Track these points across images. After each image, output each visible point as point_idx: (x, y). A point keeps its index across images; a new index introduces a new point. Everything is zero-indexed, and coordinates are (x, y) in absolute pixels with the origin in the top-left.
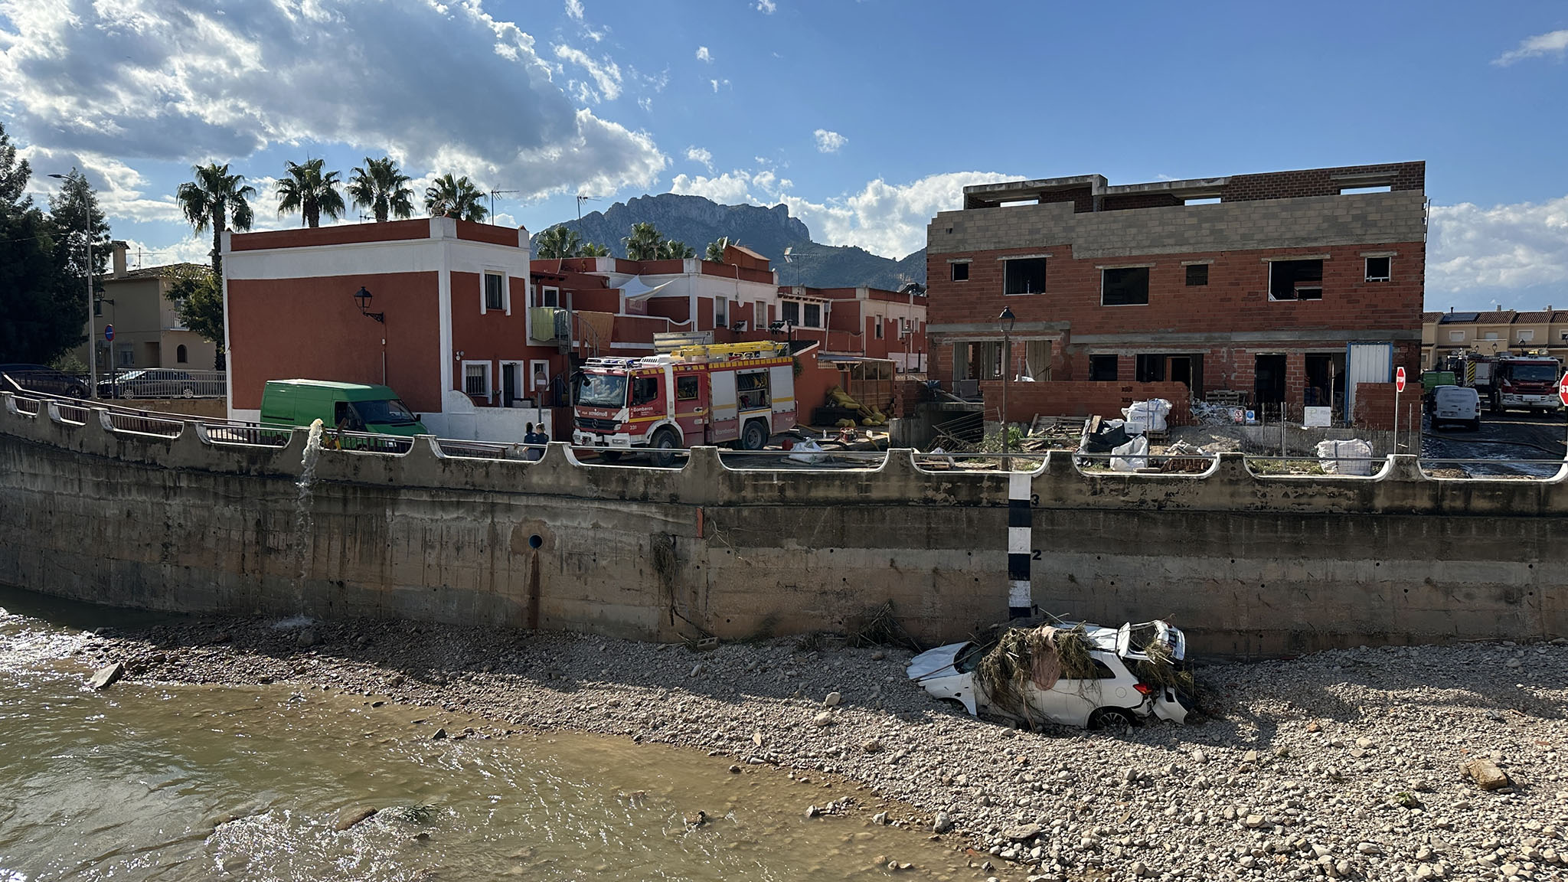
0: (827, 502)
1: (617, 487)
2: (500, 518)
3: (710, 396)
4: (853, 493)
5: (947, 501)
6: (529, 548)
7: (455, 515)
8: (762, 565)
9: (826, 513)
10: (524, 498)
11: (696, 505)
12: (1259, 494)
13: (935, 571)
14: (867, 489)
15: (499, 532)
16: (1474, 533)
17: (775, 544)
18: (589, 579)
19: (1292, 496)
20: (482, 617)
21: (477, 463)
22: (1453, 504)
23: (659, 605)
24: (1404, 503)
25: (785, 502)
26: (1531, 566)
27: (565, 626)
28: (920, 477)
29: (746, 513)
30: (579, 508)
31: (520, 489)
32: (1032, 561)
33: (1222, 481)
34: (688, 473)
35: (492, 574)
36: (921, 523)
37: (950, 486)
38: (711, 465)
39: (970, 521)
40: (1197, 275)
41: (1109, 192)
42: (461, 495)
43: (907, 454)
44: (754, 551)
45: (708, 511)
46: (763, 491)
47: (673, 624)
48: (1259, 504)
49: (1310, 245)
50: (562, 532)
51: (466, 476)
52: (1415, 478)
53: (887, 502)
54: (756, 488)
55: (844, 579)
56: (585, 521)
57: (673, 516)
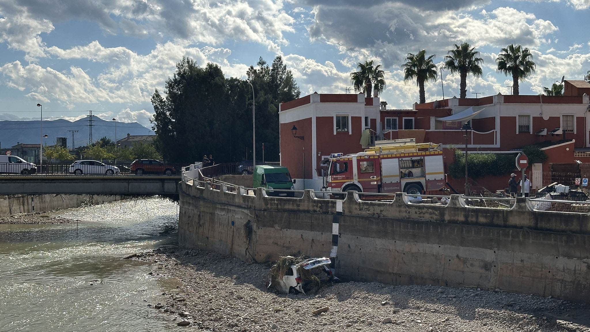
0: (287, 210)
1: (247, 203)
2: (229, 215)
3: (381, 171)
4: (295, 207)
6: (232, 226)
7: (224, 213)
8: (269, 234)
9: (287, 215)
10: (232, 207)
12: (408, 212)
13: (312, 240)
14: (298, 206)
17: (273, 226)
18: (240, 238)
19: (418, 213)
20: (225, 251)
21: (229, 194)
22: (472, 220)
24: (455, 218)
25: (278, 210)
27: (235, 255)
28: (312, 201)
30: (239, 211)
32: (339, 238)
33: (396, 205)
34: (256, 198)
36: (309, 220)
37: (321, 205)
38: (260, 194)
39: (322, 220)
42: (224, 206)
44: (267, 229)
48: (408, 216)
50: (237, 220)
51: (228, 199)
53: (305, 211)
54: (271, 204)
55: (289, 242)
56: (239, 215)
57: (251, 214)
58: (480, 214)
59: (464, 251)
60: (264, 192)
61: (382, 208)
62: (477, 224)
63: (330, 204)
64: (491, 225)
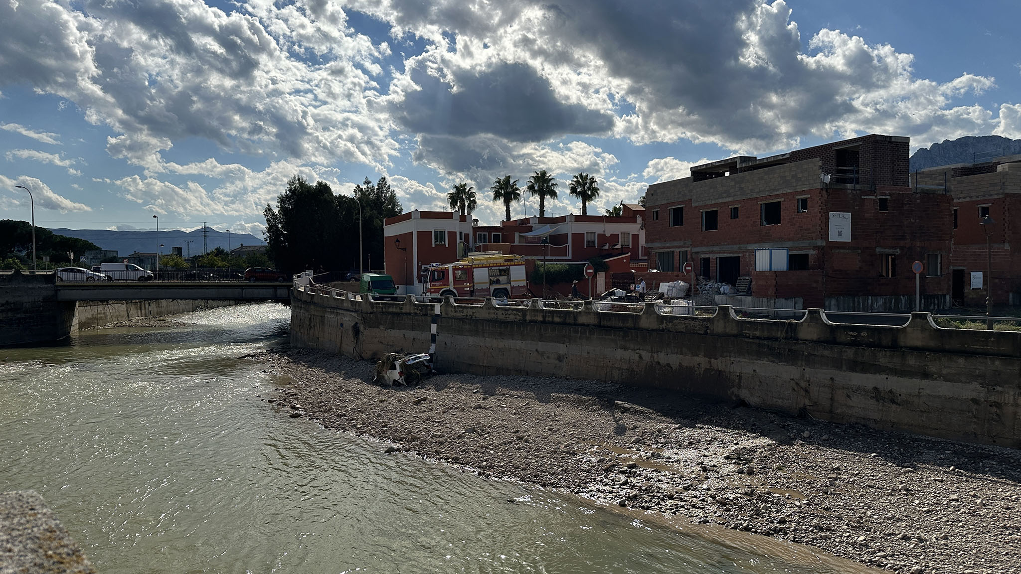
0: (392, 313)
1: (355, 307)
2: (338, 317)
3: (474, 279)
6: (341, 327)
7: (333, 316)
8: (375, 334)
9: (390, 317)
10: (341, 310)
11: (363, 313)
12: (496, 314)
13: (414, 339)
16: (549, 331)
17: (377, 327)
18: (348, 338)
20: (334, 350)
22: (548, 320)
24: (535, 318)
25: (383, 313)
26: (567, 346)
27: (344, 353)
28: (414, 304)
30: (347, 314)
32: (436, 337)
33: (486, 308)
34: (363, 303)
35: (336, 336)
36: (411, 321)
37: (421, 308)
39: (422, 321)
40: (735, 213)
42: (334, 310)
43: (411, 297)
44: (373, 329)
48: (496, 317)
49: (776, 193)
50: (345, 322)
51: (337, 303)
53: (405, 314)
54: (377, 308)
56: (348, 319)
57: (359, 317)
58: (555, 315)
59: (541, 346)
60: (370, 297)
61: (474, 311)
62: (553, 323)
63: (429, 308)
64: (564, 324)
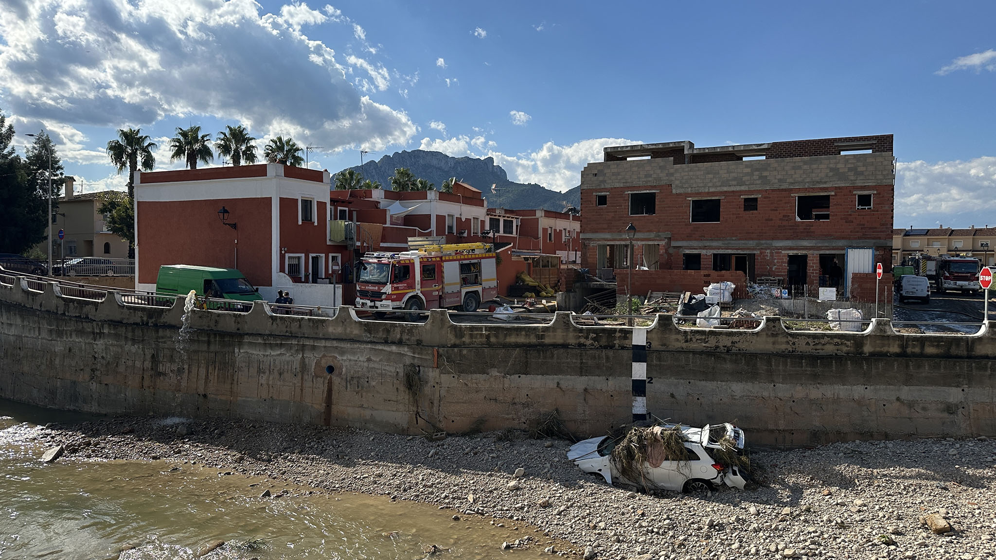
0: (517, 345)
1: (383, 334)
2: (308, 354)
3: (443, 277)
4: (533, 340)
5: (593, 345)
6: (326, 374)
7: (279, 352)
8: (475, 385)
9: (516, 352)
10: (324, 341)
11: (433, 347)
12: (791, 343)
13: (586, 390)
14: (542, 337)
15: (307, 363)
16: (927, 368)
17: (484, 372)
18: (364, 394)
19: (812, 344)
20: (295, 418)
21: (294, 319)
22: (913, 350)
23: (409, 411)
24: (882, 349)
25: (490, 345)
26: (963, 390)
27: (348, 424)
28: (575, 329)
29: (465, 352)
30: (359, 348)
31: (321, 336)
32: (647, 385)
33: (767, 334)
34: (428, 327)
35: (302, 390)
36: (576, 359)
37: (595, 335)
38: (443, 321)
39: (607, 358)
40: (751, 204)
41: (695, 152)
42: (282, 340)
43: (568, 315)
44: (469, 377)
45: (441, 350)
46: (476, 338)
47: (417, 423)
48: (791, 349)
49: (822, 186)
50: (347, 363)
51: (287, 327)
52: (889, 333)
53: (555, 346)
54: (471, 336)
55: (527, 395)
56: (362, 356)
57: (419, 354)
58: (927, 343)
61: (736, 339)
62: (922, 355)
63: (618, 334)
64: (947, 356)
